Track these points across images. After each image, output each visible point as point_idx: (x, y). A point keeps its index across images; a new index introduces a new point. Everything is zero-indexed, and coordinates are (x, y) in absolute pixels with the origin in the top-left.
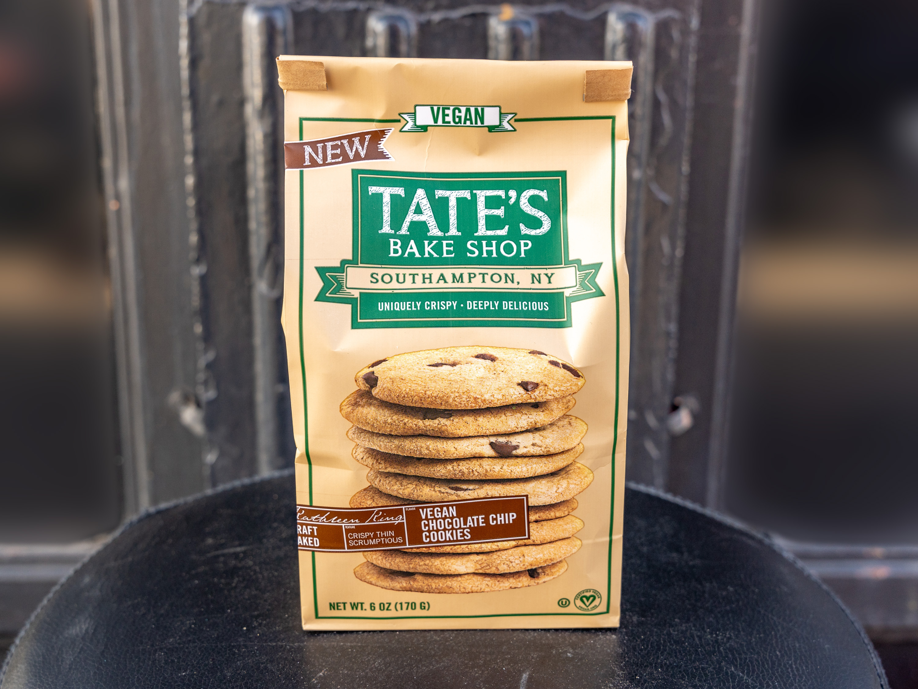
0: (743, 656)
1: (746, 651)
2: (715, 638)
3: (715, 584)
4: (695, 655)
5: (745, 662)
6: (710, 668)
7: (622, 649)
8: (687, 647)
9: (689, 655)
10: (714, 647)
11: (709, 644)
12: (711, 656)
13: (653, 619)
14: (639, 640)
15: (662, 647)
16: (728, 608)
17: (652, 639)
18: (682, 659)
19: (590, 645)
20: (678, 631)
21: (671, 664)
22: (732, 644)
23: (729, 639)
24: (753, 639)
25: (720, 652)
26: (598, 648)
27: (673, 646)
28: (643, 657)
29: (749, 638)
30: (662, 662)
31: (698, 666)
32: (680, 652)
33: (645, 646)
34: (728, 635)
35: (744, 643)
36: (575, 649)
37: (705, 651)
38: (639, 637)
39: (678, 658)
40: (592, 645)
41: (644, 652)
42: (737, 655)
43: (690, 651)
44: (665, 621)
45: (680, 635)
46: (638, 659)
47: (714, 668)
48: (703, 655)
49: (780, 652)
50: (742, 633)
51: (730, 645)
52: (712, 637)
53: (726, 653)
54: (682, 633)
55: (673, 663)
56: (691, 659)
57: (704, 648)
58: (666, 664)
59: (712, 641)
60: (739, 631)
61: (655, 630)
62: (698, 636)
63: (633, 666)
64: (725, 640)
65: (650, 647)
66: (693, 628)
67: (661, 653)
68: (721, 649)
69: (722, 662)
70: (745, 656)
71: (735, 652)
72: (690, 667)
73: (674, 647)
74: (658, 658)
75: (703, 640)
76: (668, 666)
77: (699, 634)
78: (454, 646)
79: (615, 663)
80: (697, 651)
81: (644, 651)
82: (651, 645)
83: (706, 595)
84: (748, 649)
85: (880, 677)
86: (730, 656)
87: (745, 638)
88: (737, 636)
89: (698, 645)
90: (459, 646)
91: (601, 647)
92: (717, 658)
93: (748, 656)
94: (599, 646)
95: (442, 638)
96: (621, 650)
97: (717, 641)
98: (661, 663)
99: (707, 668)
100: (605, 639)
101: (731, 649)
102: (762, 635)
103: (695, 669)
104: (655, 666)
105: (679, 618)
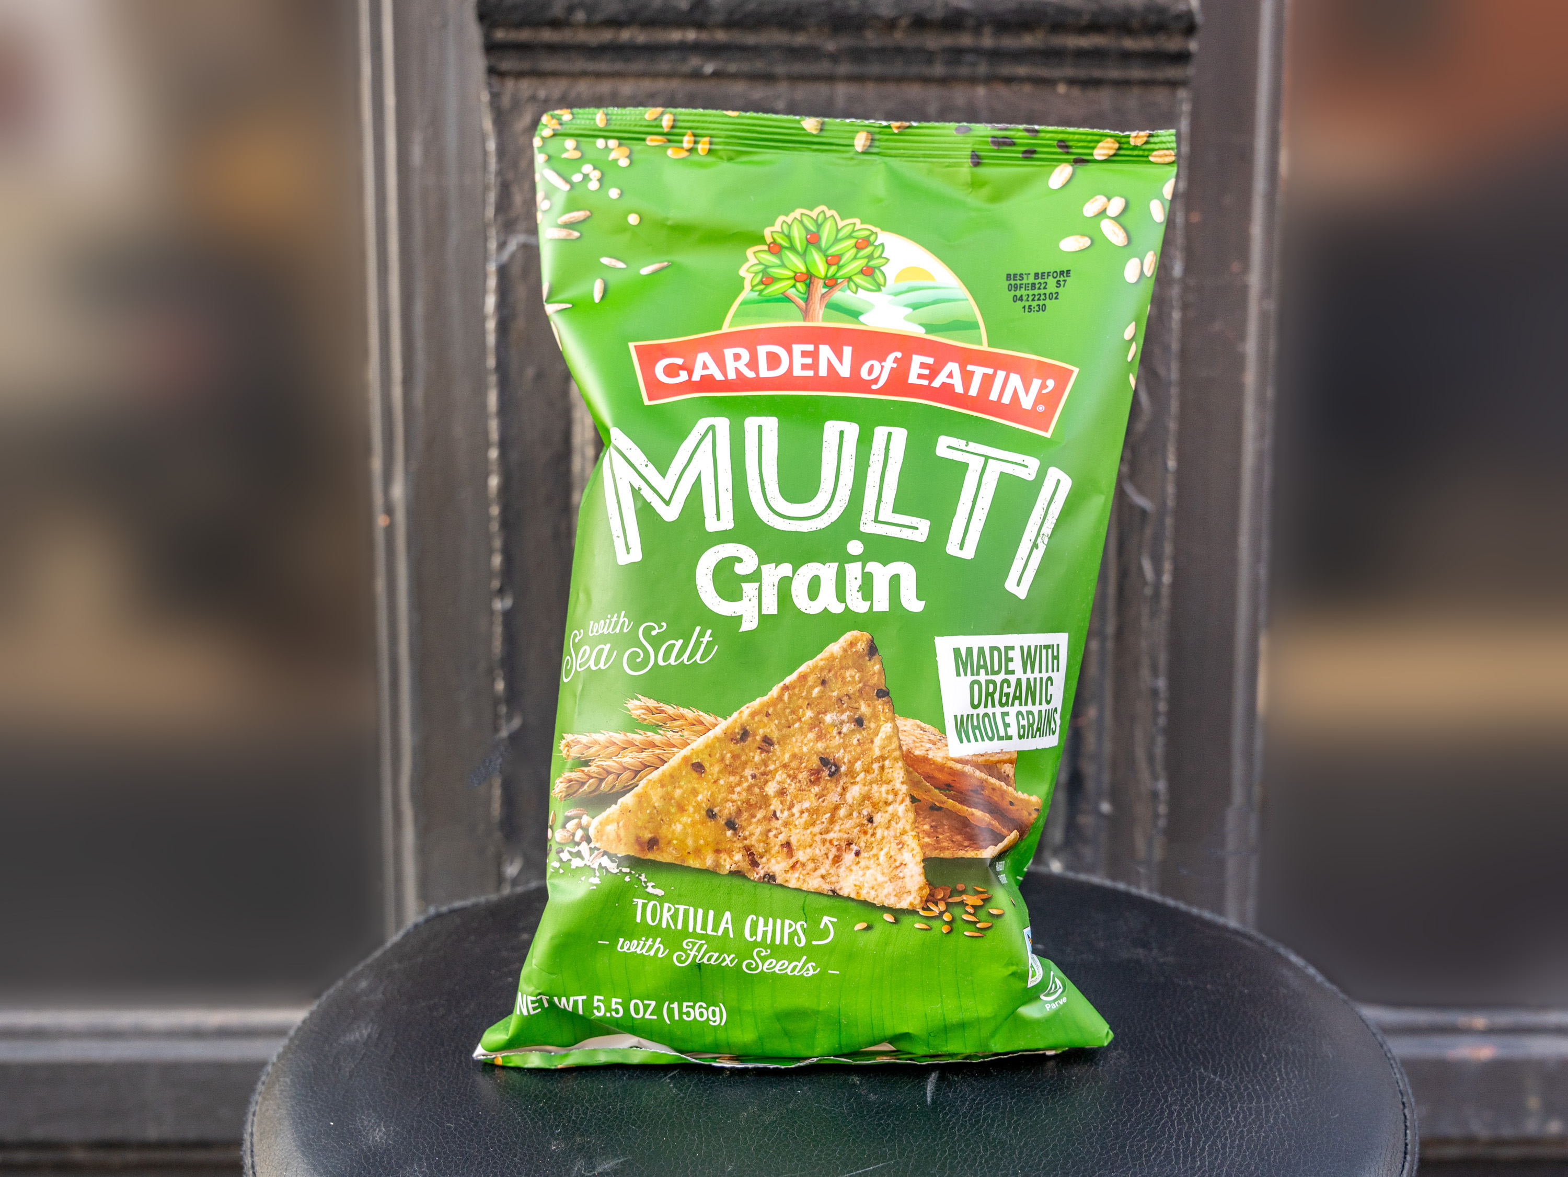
0: (1218, 1058)
1: (1221, 1052)
4: (1155, 1056)
5: (1219, 1064)
6: (1172, 1068)
8: (1146, 1047)
9: (1147, 1056)
10: (1179, 1046)
11: (1173, 1044)
18: (1138, 1059)
42: (1209, 1057)
45: (1138, 1035)
47: (1178, 1069)
48: (1165, 1056)
49: (1266, 1054)
50: (1219, 1035)
51: (1202, 1046)
55: (1126, 1064)
56: (1148, 1060)
57: (1168, 1048)
58: (1115, 1063)
59: (1178, 1041)
60: (1215, 1032)
62: (1160, 1036)
64: (1196, 1040)
66: (1155, 1029)
68: (1189, 1048)
69: (1189, 1063)
71: (1207, 1054)
72: (1146, 1067)
73: (1128, 1047)
75: (1167, 1040)
76: (1119, 1066)
77: (1162, 1034)
84: (1224, 1050)
85: (1402, 1094)
86: (1201, 1057)
92: (1184, 1058)
93: (1224, 1058)
101: (1202, 1050)
102: (1245, 1038)
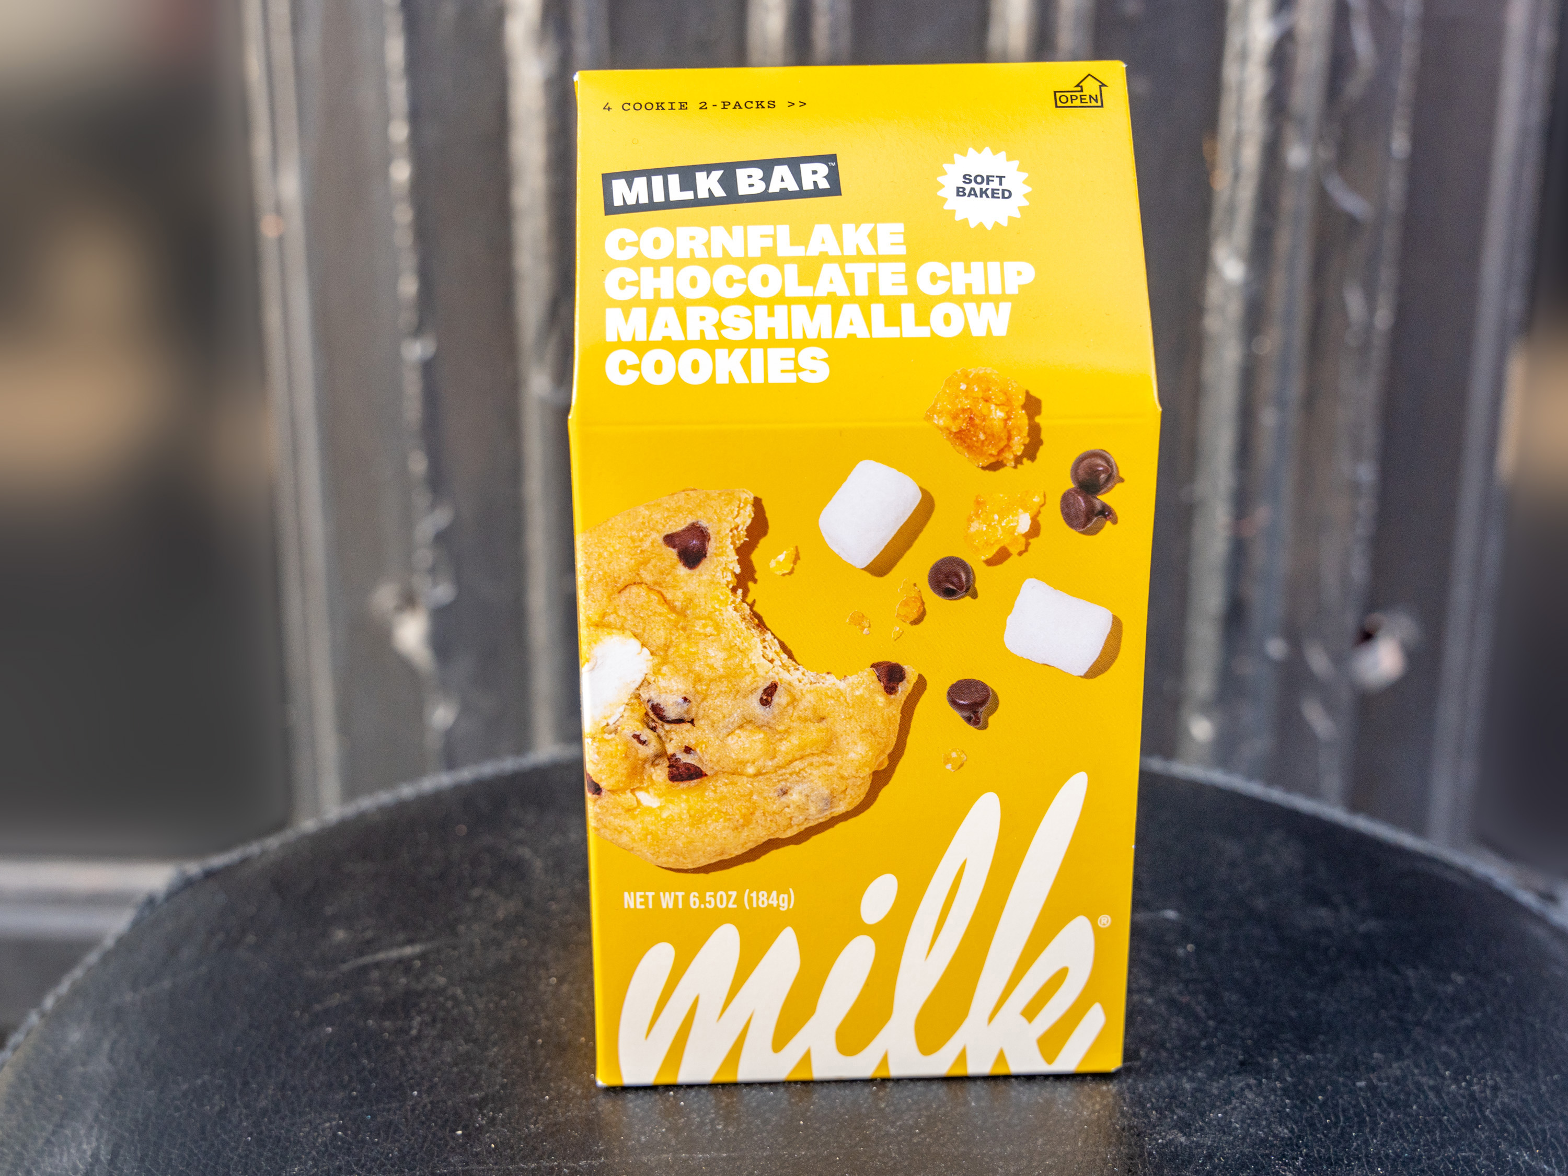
0: (1537, 1126)
1: (1538, 1115)
2: (1465, 1088)
3: (1423, 970)
4: (1441, 1132)
5: (1544, 1140)
6: (1479, 1158)
7: (1287, 1128)
8: (1418, 1114)
9: (1429, 1132)
10: (1471, 1109)
11: (1459, 1105)
12: (1472, 1131)
13: (1328, 1056)
14: (1316, 1106)
15: (1367, 1119)
16: (1467, 1021)
17: (1340, 1101)
18: (1417, 1143)
19: (1219, 1124)
20: (1388, 1079)
21: (1398, 1156)
22: (1506, 1100)
23: (1495, 1088)
24: (1544, 1088)
25: (1486, 1118)
26: (1237, 1129)
27: (1389, 1114)
28: (1336, 1143)
29: (1534, 1084)
30: (1379, 1153)
31: (1454, 1155)
32: (1407, 1127)
33: (1333, 1118)
34: (1490, 1083)
35: (1530, 1097)
36: (1190, 1135)
37: (1457, 1119)
38: (1315, 1100)
39: (1408, 1141)
40: (1223, 1123)
41: (1335, 1133)
42: (1523, 1126)
43: (1426, 1122)
44: (1355, 1058)
45: (1396, 1089)
46: (1328, 1150)
47: (1488, 1158)
48: (1456, 1131)
50: (1516, 1075)
51: (1503, 1103)
52: (1460, 1087)
53: (1501, 1121)
54: (1397, 1083)
55: (1402, 1154)
56: (1434, 1142)
57: (1454, 1114)
58: (1387, 1156)
59: (1464, 1097)
60: (1508, 1071)
61: (1341, 1079)
62: (1431, 1088)
63: (1321, 1165)
64: (1488, 1092)
65: (1342, 1119)
66: (1416, 1071)
67: (1370, 1133)
68: (1487, 1113)
69: (1500, 1144)
70: (1540, 1126)
71: (1518, 1119)
72: (1438, 1158)
73: (1392, 1116)
74: (1366, 1142)
75: (1445, 1097)
76: (1394, 1160)
77: (1431, 1083)
78: (930, 1145)
79: (1281, 1160)
80: (1440, 1121)
81: (1333, 1130)
82: (1344, 1116)
83: (1417, 996)
84: (1541, 1111)
86: (1511, 1128)
87: (1527, 1087)
88: (1509, 1082)
89: (1439, 1109)
90: (944, 1145)
91: (1242, 1126)
92: (1487, 1134)
93: (1547, 1127)
94: (1238, 1126)
95: (900, 1126)
96: (1286, 1131)
97: (1472, 1096)
98: (1377, 1154)
99: (1474, 1159)
100: (1244, 1107)
101: (1507, 1113)
102: (1556, 1077)
103: (1451, 1163)
104: (1368, 1162)
105: (1381, 1051)
